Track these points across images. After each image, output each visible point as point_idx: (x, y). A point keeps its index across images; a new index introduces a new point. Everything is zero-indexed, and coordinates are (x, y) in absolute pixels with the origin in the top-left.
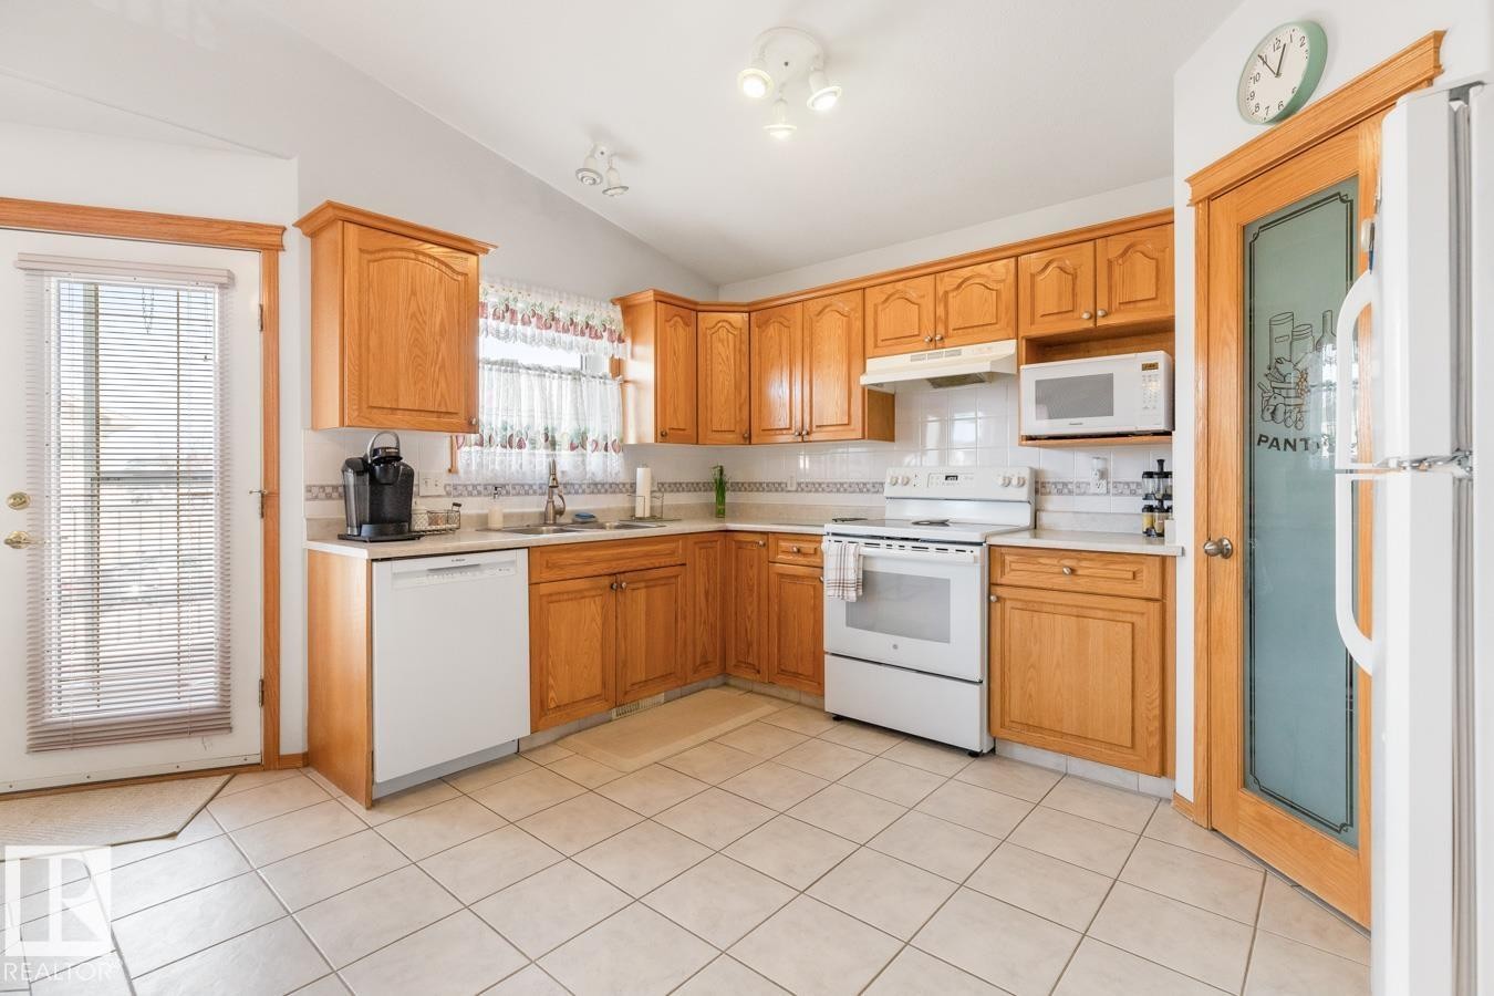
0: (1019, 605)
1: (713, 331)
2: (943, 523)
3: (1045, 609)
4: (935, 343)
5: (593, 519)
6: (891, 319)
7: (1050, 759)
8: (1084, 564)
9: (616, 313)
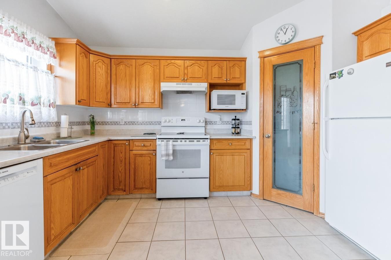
0: (218, 154)
1: (96, 62)
2: (183, 133)
3: (224, 155)
4: (184, 80)
5: (43, 139)
6: (169, 71)
7: (223, 194)
8: (233, 142)
9: (52, 44)
